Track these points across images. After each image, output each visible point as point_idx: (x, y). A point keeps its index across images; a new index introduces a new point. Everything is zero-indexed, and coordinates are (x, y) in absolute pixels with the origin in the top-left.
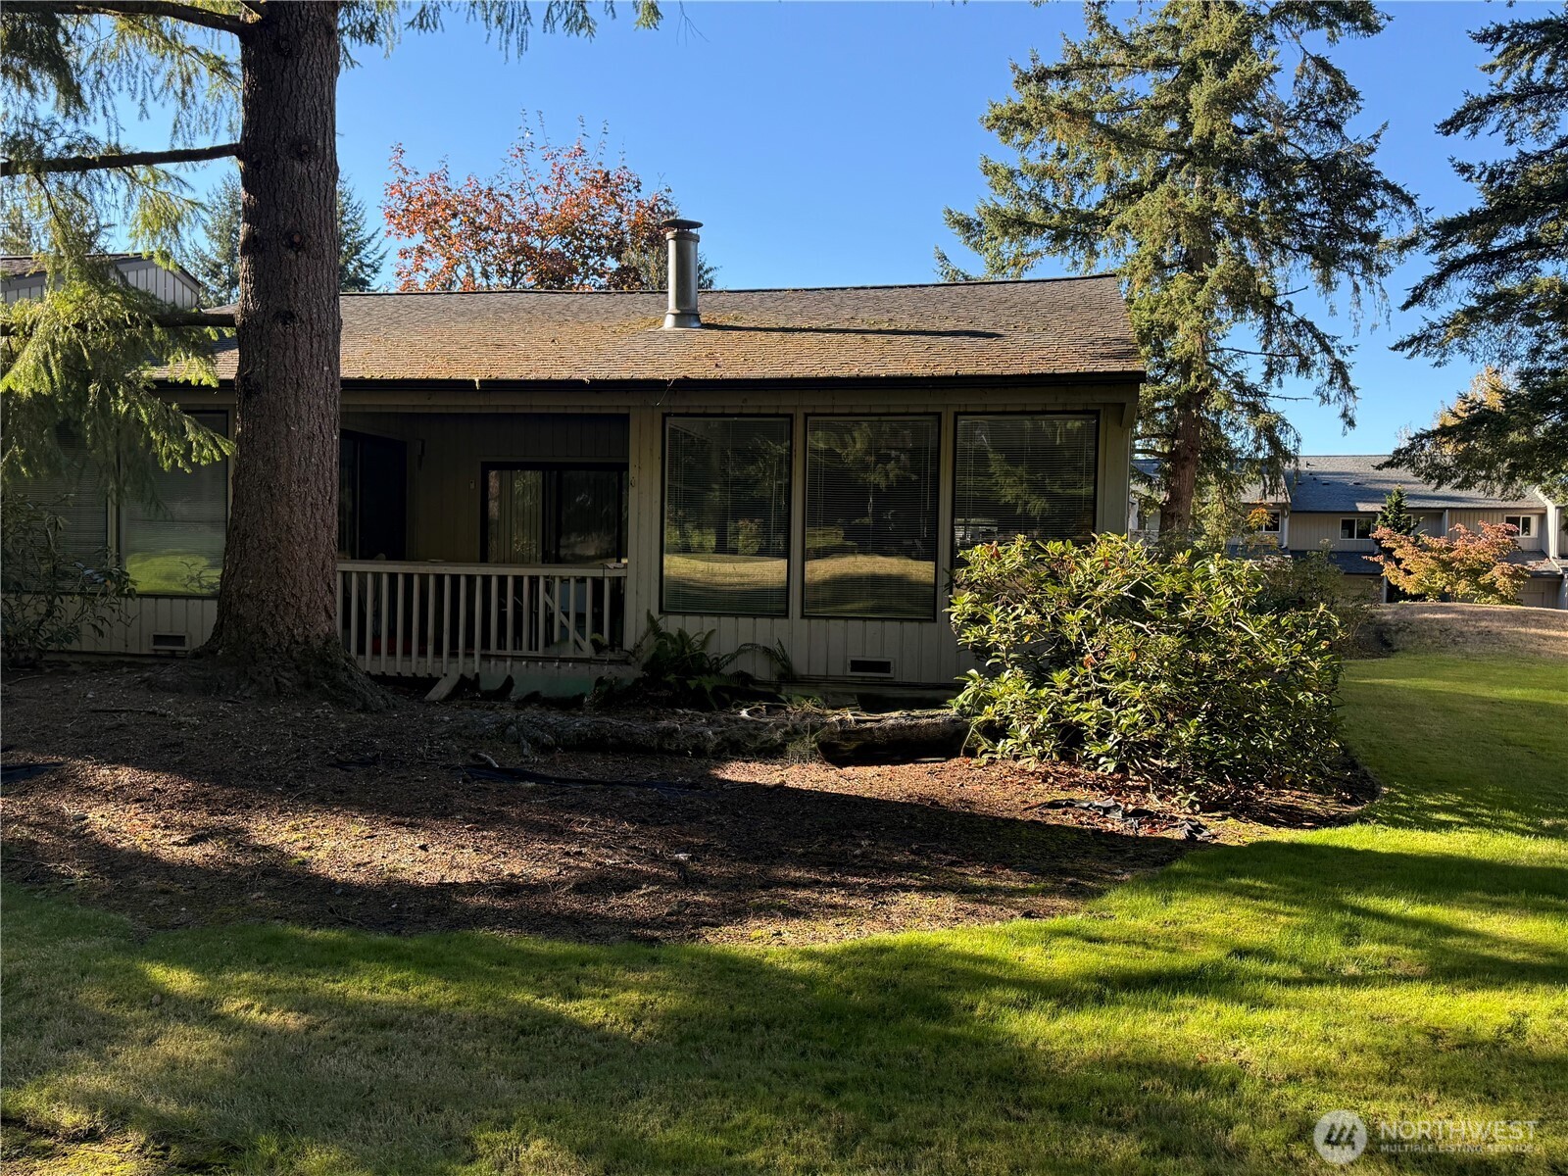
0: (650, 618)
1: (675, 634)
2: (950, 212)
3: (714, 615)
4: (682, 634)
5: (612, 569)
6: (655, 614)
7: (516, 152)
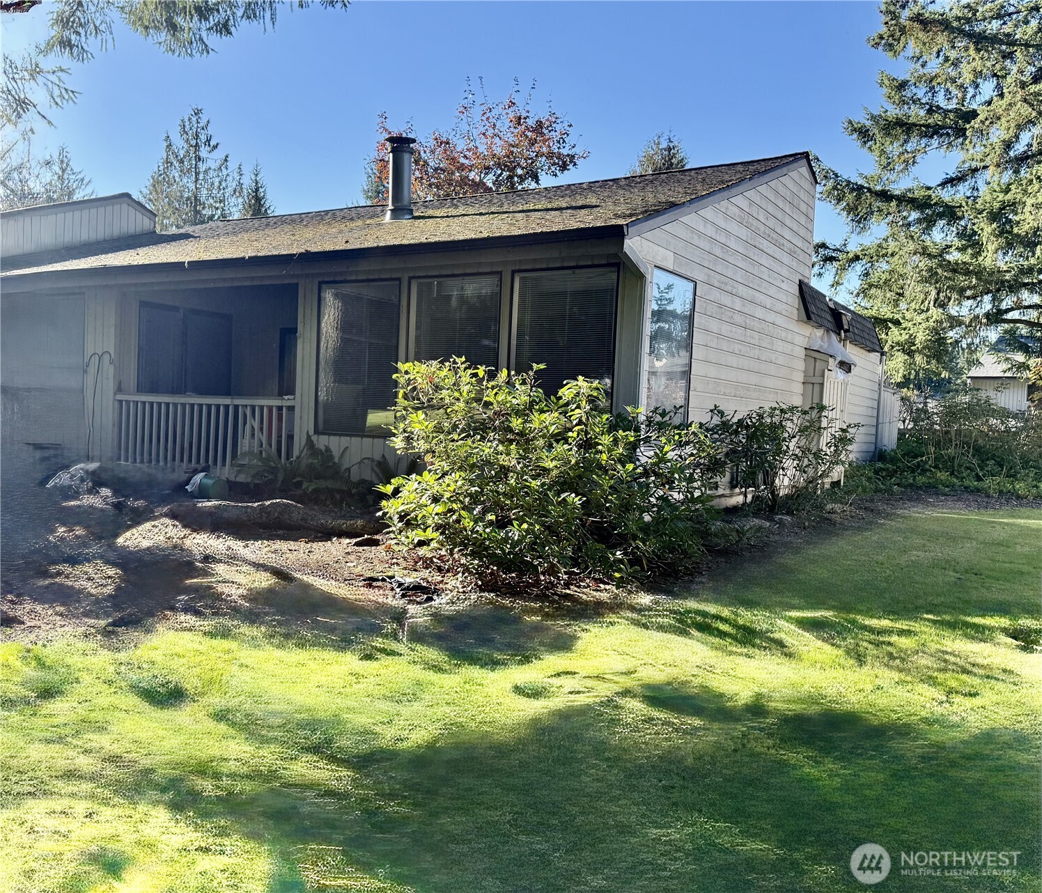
0: (309, 437)
1: (323, 449)
2: (850, 122)
3: (347, 435)
4: (328, 449)
5: (286, 401)
6: (311, 433)
7: (462, 109)
